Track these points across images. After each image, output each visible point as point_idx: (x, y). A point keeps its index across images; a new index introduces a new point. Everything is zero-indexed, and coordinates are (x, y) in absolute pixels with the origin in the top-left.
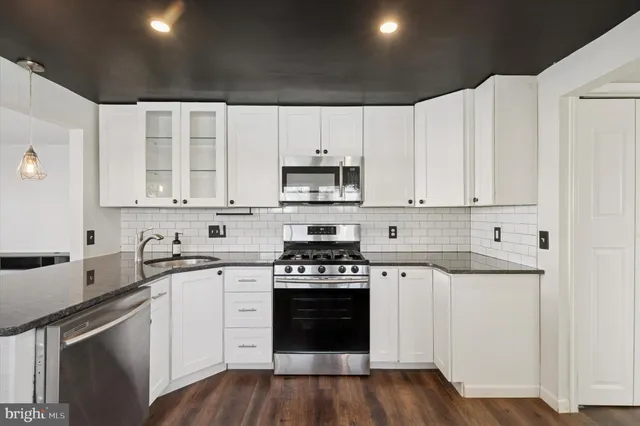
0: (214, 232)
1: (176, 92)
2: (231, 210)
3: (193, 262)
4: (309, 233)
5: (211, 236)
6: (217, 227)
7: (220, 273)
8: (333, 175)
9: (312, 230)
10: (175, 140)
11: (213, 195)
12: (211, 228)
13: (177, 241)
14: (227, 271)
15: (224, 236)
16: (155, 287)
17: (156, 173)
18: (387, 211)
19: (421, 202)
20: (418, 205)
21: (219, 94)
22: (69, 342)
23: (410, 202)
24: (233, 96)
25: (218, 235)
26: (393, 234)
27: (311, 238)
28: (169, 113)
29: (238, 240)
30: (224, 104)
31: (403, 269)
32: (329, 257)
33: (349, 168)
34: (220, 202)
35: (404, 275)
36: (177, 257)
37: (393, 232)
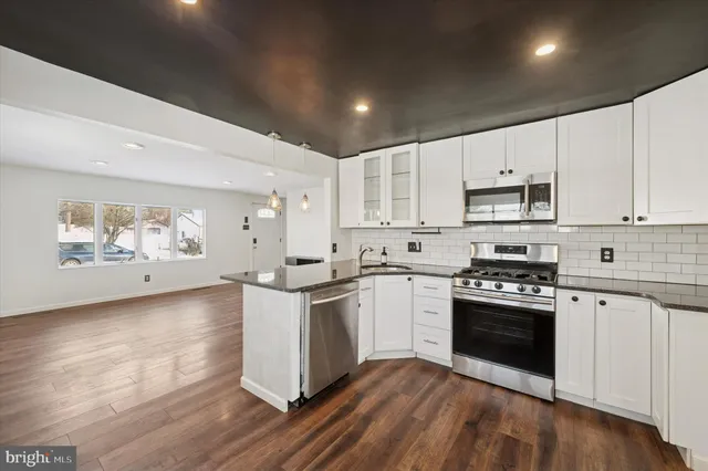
0: (412, 247)
1: (383, 142)
2: (423, 230)
3: (395, 269)
4: (496, 251)
5: (410, 250)
6: (414, 244)
7: (409, 279)
8: (518, 195)
9: (499, 249)
10: (382, 179)
11: (408, 218)
12: (410, 244)
13: (384, 253)
14: (416, 278)
15: (420, 251)
16: (363, 282)
17: (371, 203)
18: (599, 230)
19: (640, 219)
20: (637, 223)
21: (413, 137)
22: (314, 303)
23: (626, 219)
24: (423, 136)
25: (415, 250)
26: (607, 258)
27: (498, 257)
28: (379, 158)
29: (432, 256)
30: (415, 144)
31: (602, 297)
32: (510, 276)
33: (536, 186)
34: (413, 223)
35: (603, 303)
36: (384, 265)
37: (607, 255)
